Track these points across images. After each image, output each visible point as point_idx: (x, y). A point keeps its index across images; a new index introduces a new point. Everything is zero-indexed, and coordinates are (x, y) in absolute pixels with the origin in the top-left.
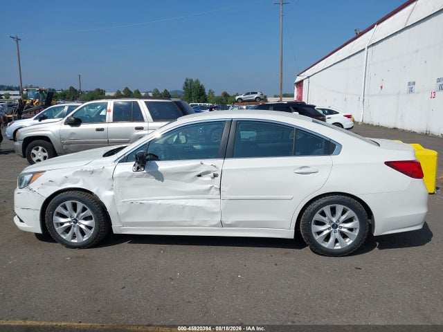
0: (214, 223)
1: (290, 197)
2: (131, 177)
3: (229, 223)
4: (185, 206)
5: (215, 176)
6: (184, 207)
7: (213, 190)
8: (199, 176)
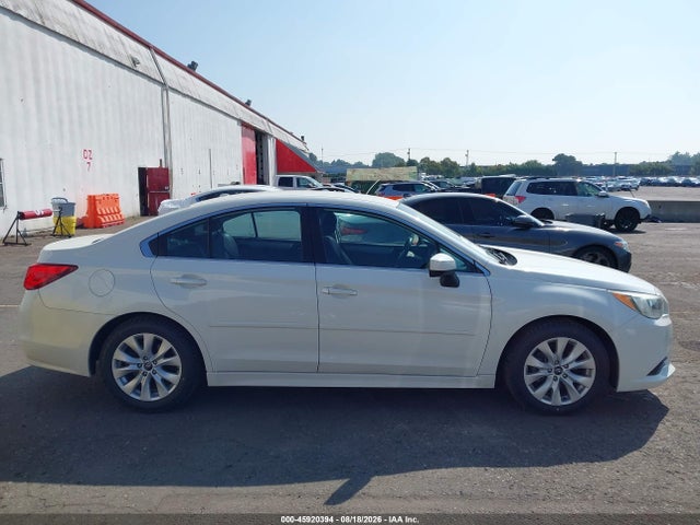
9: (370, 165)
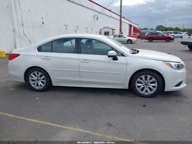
9: (155, 29)
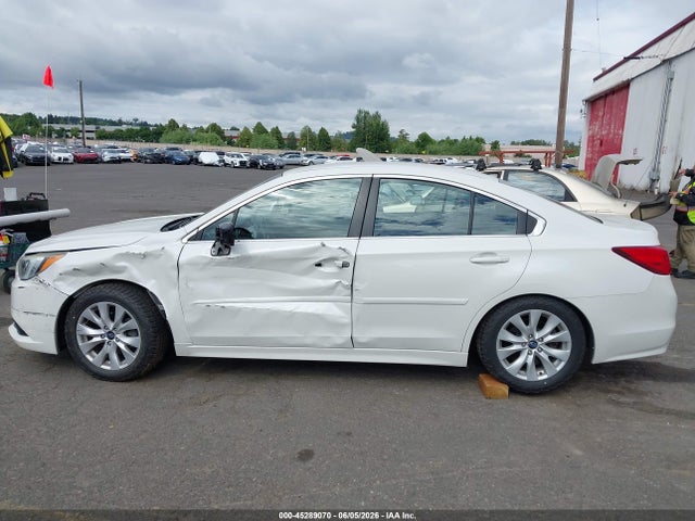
0: (339, 341)
1: (463, 300)
2: (209, 263)
3: (364, 340)
4: (295, 313)
5: (345, 265)
6: (292, 315)
7: (340, 288)
8: (319, 265)
